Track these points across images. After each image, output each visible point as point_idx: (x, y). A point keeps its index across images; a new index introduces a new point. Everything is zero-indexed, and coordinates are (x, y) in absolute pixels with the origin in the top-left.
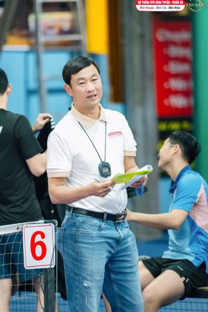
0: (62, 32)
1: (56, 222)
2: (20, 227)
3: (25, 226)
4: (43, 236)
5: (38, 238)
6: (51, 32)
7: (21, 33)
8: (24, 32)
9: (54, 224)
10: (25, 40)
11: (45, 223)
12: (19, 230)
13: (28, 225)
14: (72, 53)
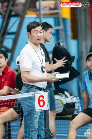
0: (51, 9)
1: (49, 91)
2: (34, 94)
3: (36, 93)
4: (43, 97)
5: (41, 98)
6: (46, 9)
7: (33, 10)
8: (34, 9)
9: (48, 92)
10: (35, 13)
11: (44, 92)
12: (33, 95)
13: (37, 93)
14: (55, 18)
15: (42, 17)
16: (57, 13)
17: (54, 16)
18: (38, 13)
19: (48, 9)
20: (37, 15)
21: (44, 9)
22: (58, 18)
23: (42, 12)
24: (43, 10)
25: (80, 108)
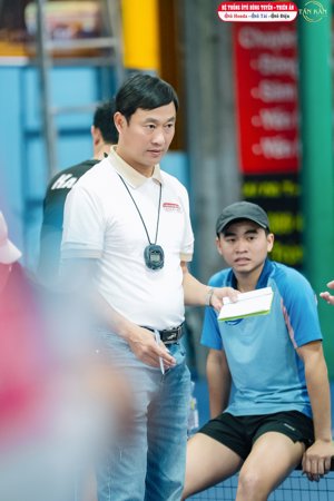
0: (82, 34)
6: (63, 33)
7: (13, 36)
14: (98, 69)
15: (47, 63)
16: (108, 51)
17: (96, 61)
18: (33, 49)
19: (70, 32)
20: (30, 56)
21: (57, 34)
22: (111, 69)
23: (49, 46)
24: (53, 38)
25: (196, 413)
